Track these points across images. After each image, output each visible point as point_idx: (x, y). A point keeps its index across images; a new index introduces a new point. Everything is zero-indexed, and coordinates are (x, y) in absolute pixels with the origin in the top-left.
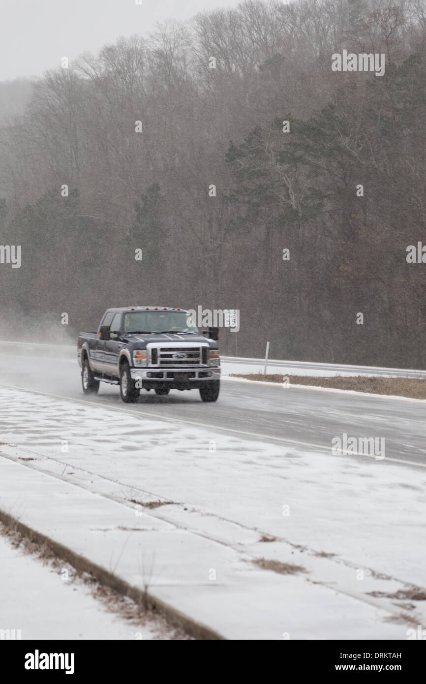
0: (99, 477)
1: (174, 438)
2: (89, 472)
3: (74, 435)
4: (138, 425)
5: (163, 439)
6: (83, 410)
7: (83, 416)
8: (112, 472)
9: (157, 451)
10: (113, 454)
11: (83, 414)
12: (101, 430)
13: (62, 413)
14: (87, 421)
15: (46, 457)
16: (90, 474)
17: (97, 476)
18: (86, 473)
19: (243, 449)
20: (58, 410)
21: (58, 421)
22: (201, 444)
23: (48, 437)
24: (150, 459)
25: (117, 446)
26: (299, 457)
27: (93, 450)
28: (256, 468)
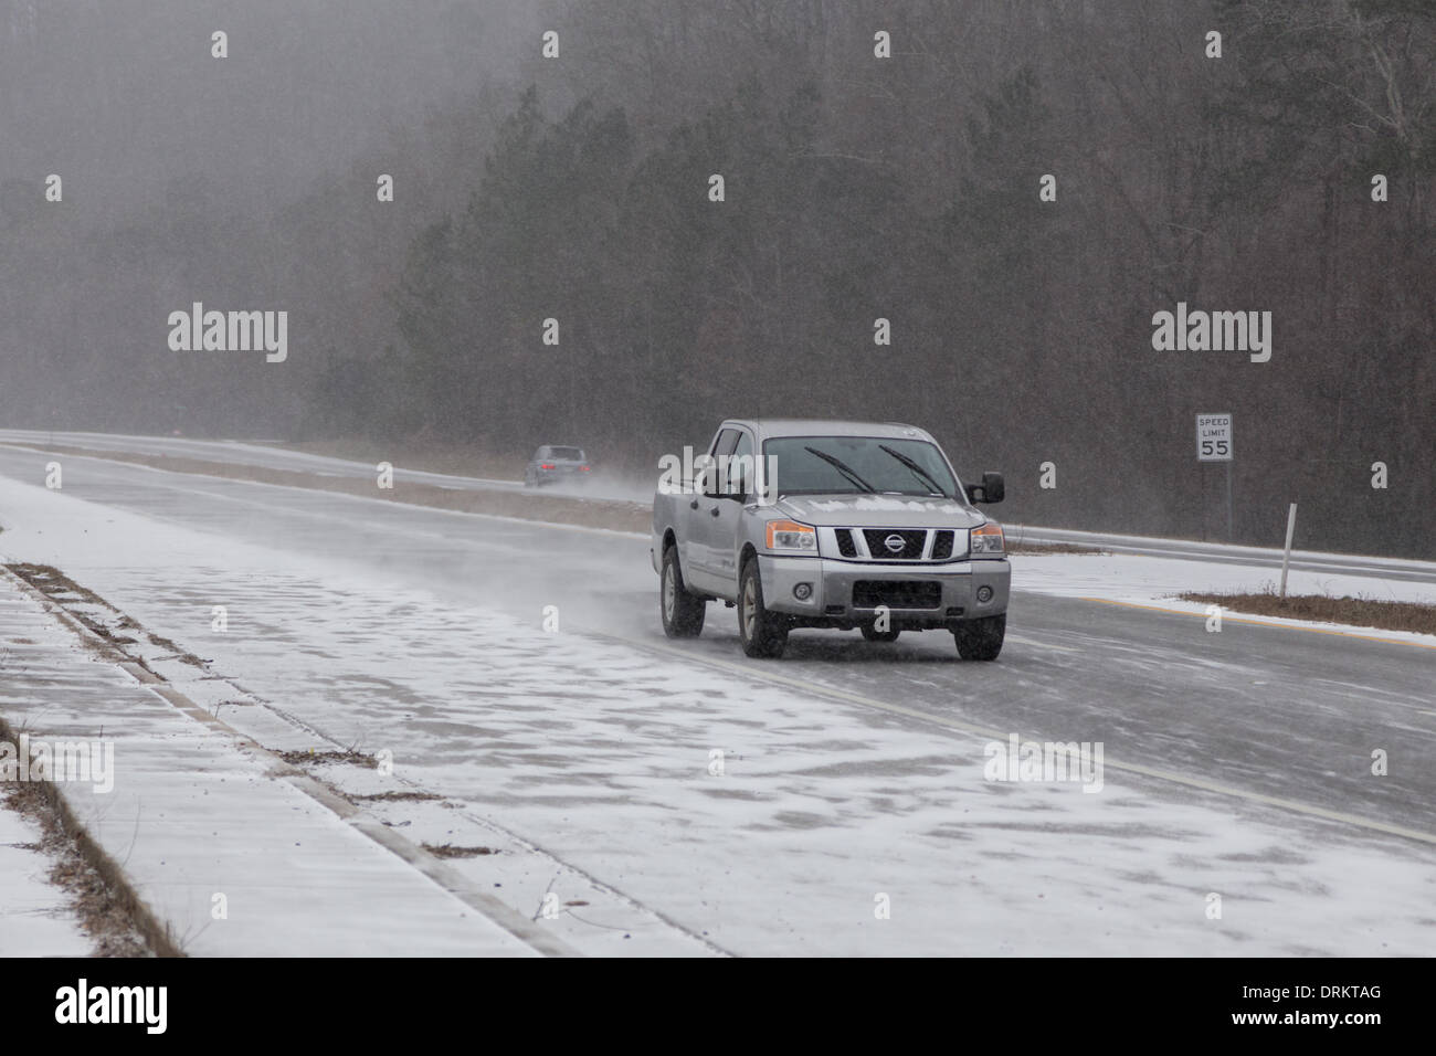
0: (657, 919)
1: (947, 788)
2: (634, 902)
3: (656, 772)
4: (860, 745)
5: (911, 792)
6: (718, 694)
7: (714, 712)
8: (705, 903)
9: (880, 831)
10: (741, 837)
11: (714, 708)
12: (741, 758)
13: (655, 701)
14: (716, 729)
15: (532, 844)
16: (634, 908)
17: (651, 917)
18: (625, 902)
19: (1142, 830)
20: (650, 691)
21: (632, 725)
22: (1021, 809)
23: (573, 779)
24: (845, 857)
25: (763, 812)
26: (1303, 861)
27: (685, 823)
28: (1156, 898)
